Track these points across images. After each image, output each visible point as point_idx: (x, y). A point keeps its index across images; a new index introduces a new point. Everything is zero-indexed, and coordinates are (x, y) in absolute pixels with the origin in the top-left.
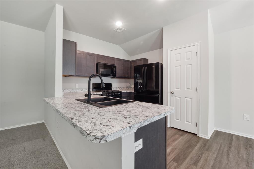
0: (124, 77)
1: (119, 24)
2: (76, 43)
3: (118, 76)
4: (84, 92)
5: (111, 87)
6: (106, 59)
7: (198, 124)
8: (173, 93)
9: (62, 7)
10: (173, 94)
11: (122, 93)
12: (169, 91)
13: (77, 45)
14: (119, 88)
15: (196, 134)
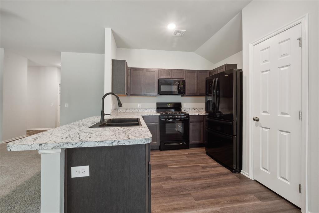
0: (198, 94)
1: (172, 27)
2: (125, 61)
3: (188, 94)
4: (146, 112)
5: (180, 108)
6: (171, 73)
7: (302, 187)
8: (258, 120)
9: (110, 29)
10: (258, 122)
11: (190, 117)
12: (252, 116)
13: (127, 62)
14: (193, 110)
15: (300, 209)
